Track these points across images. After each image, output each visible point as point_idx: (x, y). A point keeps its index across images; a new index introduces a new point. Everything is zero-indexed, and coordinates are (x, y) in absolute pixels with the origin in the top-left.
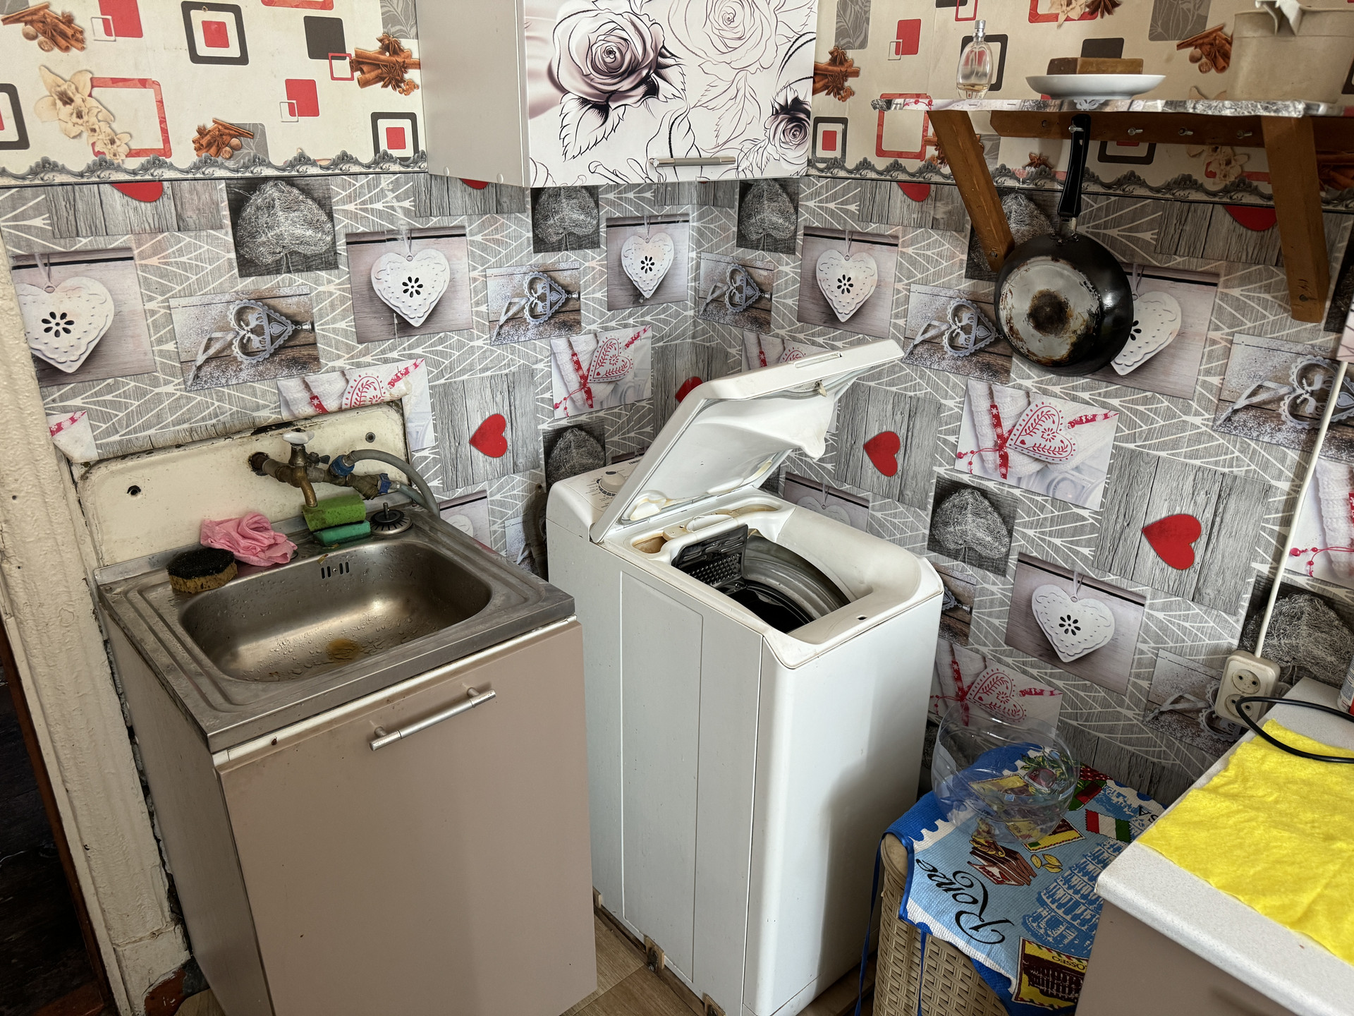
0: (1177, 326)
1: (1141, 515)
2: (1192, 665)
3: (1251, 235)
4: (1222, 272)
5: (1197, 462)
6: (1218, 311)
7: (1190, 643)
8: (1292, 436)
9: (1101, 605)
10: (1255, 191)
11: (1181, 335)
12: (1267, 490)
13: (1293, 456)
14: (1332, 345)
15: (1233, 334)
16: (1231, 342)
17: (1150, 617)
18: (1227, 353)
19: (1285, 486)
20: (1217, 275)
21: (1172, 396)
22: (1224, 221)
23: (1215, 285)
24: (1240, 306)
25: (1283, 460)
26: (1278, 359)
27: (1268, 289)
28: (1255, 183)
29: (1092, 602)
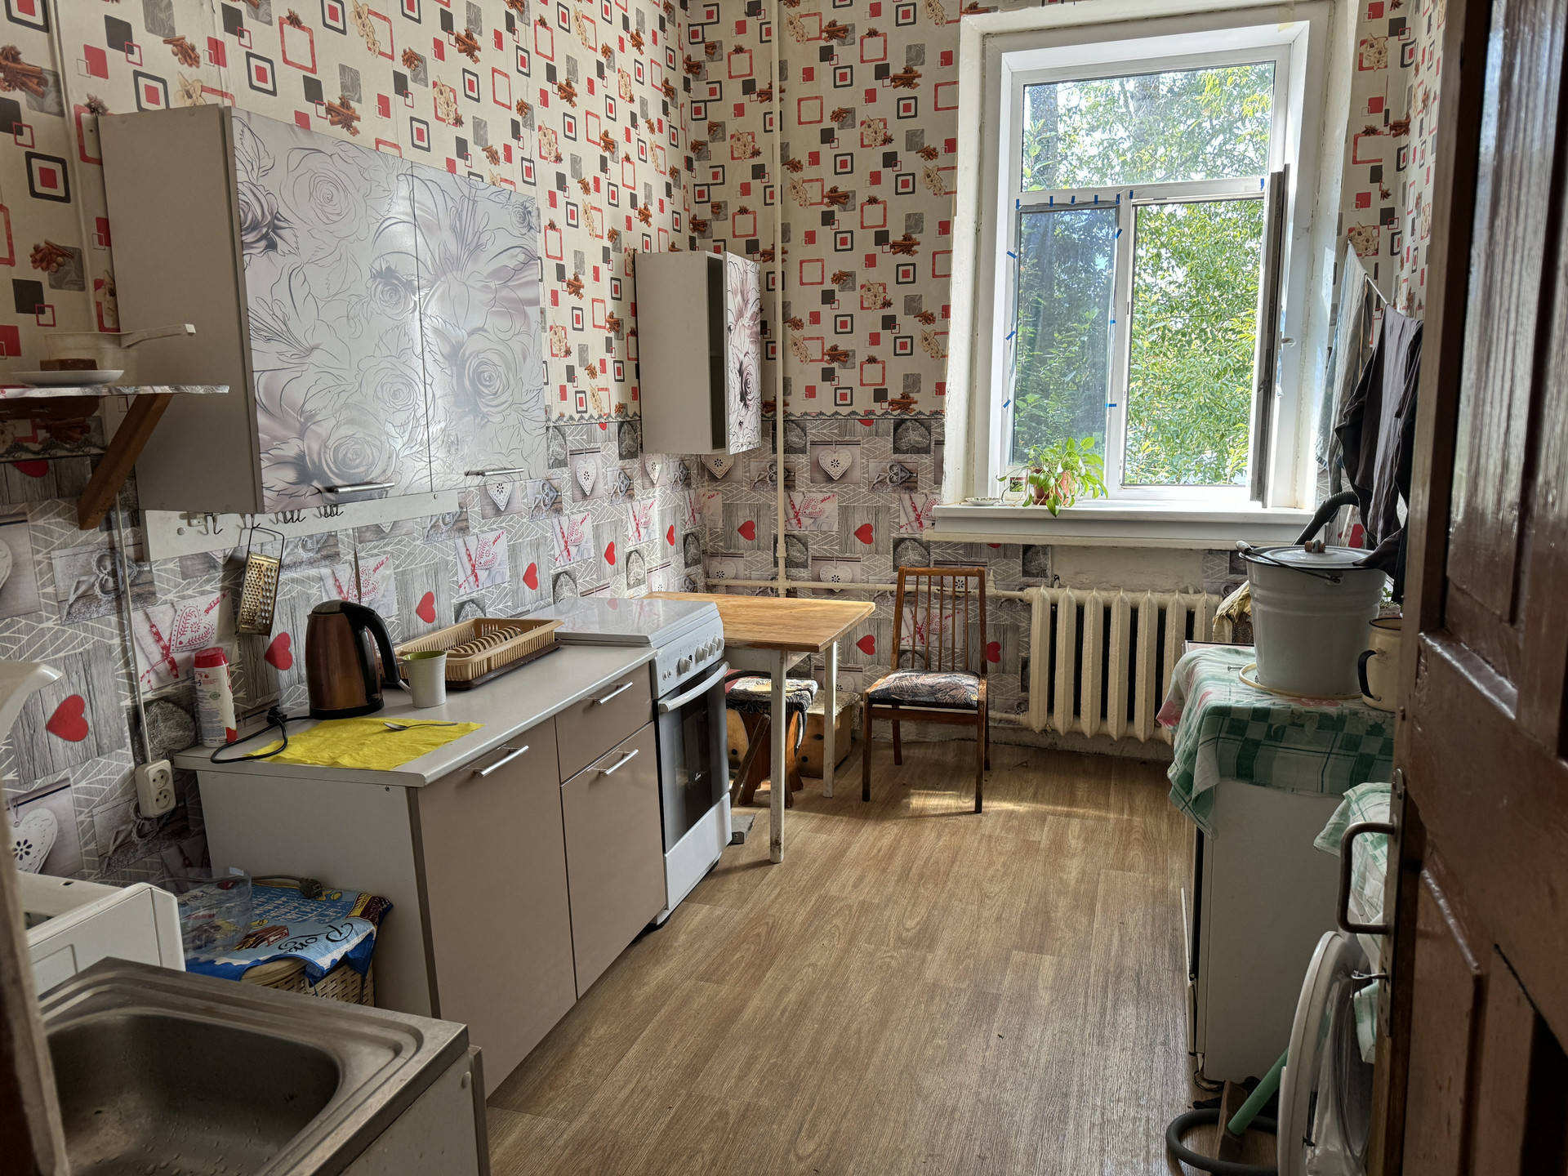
0: (9, 559)
1: (41, 717)
2: (115, 803)
3: (36, 481)
4: (27, 511)
5: (62, 654)
6: (34, 539)
7: (108, 788)
8: (109, 606)
9: (40, 811)
10: (27, 450)
11: (15, 565)
12: (109, 649)
13: (114, 619)
14: (107, 539)
15: (49, 553)
16: (50, 558)
17: (77, 791)
18: (50, 565)
19: (117, 641)
20: (24, 514)
21: (26, 614)
22: (15, 474)
23: (26, 521)
24: (48, 532)
25: (109, 624)
26: (82, 558)
27: (59, 515)
28: (26, 444)
29: (32, 814)
